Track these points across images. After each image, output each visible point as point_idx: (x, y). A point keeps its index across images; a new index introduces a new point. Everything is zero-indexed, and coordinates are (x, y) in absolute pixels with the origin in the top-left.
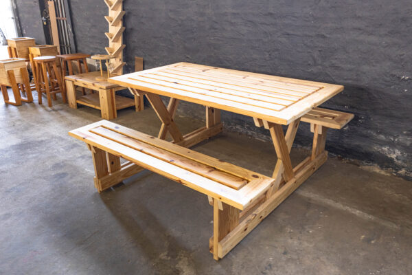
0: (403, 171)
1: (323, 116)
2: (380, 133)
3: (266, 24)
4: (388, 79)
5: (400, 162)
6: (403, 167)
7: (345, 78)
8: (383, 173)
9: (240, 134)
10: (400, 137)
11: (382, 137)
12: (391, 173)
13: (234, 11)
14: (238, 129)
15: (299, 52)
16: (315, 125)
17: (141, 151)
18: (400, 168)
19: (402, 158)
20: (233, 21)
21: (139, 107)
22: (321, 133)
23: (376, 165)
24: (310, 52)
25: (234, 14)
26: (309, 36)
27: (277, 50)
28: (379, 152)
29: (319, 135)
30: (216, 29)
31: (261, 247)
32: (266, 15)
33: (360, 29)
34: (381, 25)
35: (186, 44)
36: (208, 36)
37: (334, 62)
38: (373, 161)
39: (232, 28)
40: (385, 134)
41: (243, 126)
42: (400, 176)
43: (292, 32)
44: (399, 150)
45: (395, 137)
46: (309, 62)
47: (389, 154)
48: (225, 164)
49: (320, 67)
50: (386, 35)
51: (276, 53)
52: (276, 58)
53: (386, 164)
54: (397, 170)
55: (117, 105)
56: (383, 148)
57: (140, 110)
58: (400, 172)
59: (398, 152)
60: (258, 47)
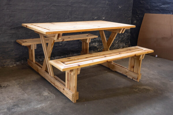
5: (98, 47)
24: (65, 13)
27: (51, 14)
28: (92, 46)
33: (81, 2)
36: (3, 9)
37: (75, 16)
43: (57, 5)
46: (66, 17)
50: (89, 4)
51: (51, 15)
54: (97, 50)
59: (97, 43)
60: (41, 13)
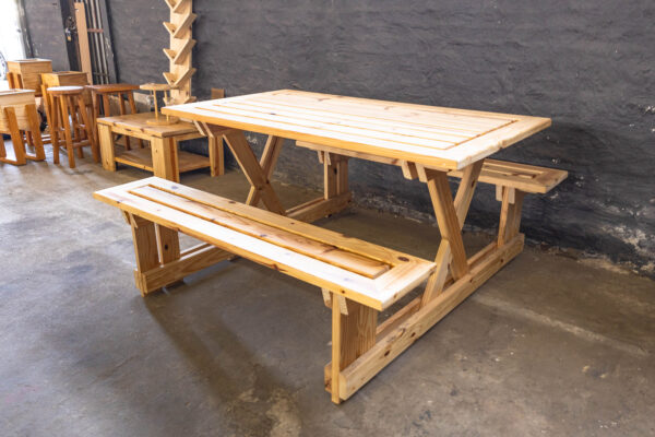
0: (649, 267)
1: (516, 174)
2: (612, 203)
3: (421, 28)
4: (623, 112)
5: (645, 251)
6: (650, 259)
7: (553, 112)
8: (616, 269)
9: (380, 210)
10: (645, 209)
11: (614, 209)
12: (630, 270)
13: (371, 9)
14: (376, 203)
15: (478, 73)
16: (504, 188)
17: (212, 221)
18: (646, 260)
19: (648, 245)
20: (369, 26)
21: (216, 168)
22: (513, 202)
23: (605, 257)
24: (494, 72)
25: (370, 13)
26: (493, 45)
27: (441, 70)
28: (609, 234)
29: (510, 204)
30: (342, 39)
31: (414, 383)
32: (423, 14)
33: (576, 31)
34: (611, 23)
35: (294, 66)
36: (328, 51)
37: (534, 86)
38: (600, 251)
39: (367, 36)
40: (621, 204)
41: (385, 198)
42: (645, 274)
43: (464, 40)
44: (643, 230)
45: (636, 210)
46: (494, 89)
47: (627, 238)
48: (354, 241)
49: (510, 96)
50: (620, 39)
51: (439, 75)
52: (438, 83)
53: (621, 255)
54: (640, 265)
55: (180, 165)
56: (617, 228)
57: (217, 174)
58: (645, 268)
59: (641, 235)
60: (410, 67)
